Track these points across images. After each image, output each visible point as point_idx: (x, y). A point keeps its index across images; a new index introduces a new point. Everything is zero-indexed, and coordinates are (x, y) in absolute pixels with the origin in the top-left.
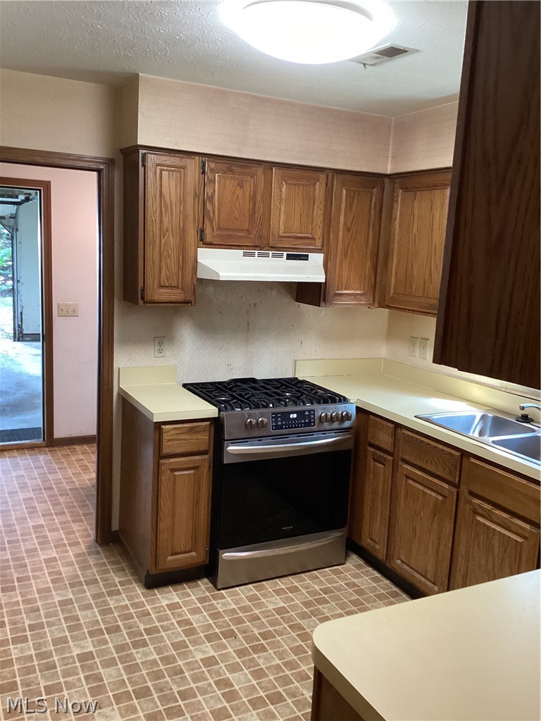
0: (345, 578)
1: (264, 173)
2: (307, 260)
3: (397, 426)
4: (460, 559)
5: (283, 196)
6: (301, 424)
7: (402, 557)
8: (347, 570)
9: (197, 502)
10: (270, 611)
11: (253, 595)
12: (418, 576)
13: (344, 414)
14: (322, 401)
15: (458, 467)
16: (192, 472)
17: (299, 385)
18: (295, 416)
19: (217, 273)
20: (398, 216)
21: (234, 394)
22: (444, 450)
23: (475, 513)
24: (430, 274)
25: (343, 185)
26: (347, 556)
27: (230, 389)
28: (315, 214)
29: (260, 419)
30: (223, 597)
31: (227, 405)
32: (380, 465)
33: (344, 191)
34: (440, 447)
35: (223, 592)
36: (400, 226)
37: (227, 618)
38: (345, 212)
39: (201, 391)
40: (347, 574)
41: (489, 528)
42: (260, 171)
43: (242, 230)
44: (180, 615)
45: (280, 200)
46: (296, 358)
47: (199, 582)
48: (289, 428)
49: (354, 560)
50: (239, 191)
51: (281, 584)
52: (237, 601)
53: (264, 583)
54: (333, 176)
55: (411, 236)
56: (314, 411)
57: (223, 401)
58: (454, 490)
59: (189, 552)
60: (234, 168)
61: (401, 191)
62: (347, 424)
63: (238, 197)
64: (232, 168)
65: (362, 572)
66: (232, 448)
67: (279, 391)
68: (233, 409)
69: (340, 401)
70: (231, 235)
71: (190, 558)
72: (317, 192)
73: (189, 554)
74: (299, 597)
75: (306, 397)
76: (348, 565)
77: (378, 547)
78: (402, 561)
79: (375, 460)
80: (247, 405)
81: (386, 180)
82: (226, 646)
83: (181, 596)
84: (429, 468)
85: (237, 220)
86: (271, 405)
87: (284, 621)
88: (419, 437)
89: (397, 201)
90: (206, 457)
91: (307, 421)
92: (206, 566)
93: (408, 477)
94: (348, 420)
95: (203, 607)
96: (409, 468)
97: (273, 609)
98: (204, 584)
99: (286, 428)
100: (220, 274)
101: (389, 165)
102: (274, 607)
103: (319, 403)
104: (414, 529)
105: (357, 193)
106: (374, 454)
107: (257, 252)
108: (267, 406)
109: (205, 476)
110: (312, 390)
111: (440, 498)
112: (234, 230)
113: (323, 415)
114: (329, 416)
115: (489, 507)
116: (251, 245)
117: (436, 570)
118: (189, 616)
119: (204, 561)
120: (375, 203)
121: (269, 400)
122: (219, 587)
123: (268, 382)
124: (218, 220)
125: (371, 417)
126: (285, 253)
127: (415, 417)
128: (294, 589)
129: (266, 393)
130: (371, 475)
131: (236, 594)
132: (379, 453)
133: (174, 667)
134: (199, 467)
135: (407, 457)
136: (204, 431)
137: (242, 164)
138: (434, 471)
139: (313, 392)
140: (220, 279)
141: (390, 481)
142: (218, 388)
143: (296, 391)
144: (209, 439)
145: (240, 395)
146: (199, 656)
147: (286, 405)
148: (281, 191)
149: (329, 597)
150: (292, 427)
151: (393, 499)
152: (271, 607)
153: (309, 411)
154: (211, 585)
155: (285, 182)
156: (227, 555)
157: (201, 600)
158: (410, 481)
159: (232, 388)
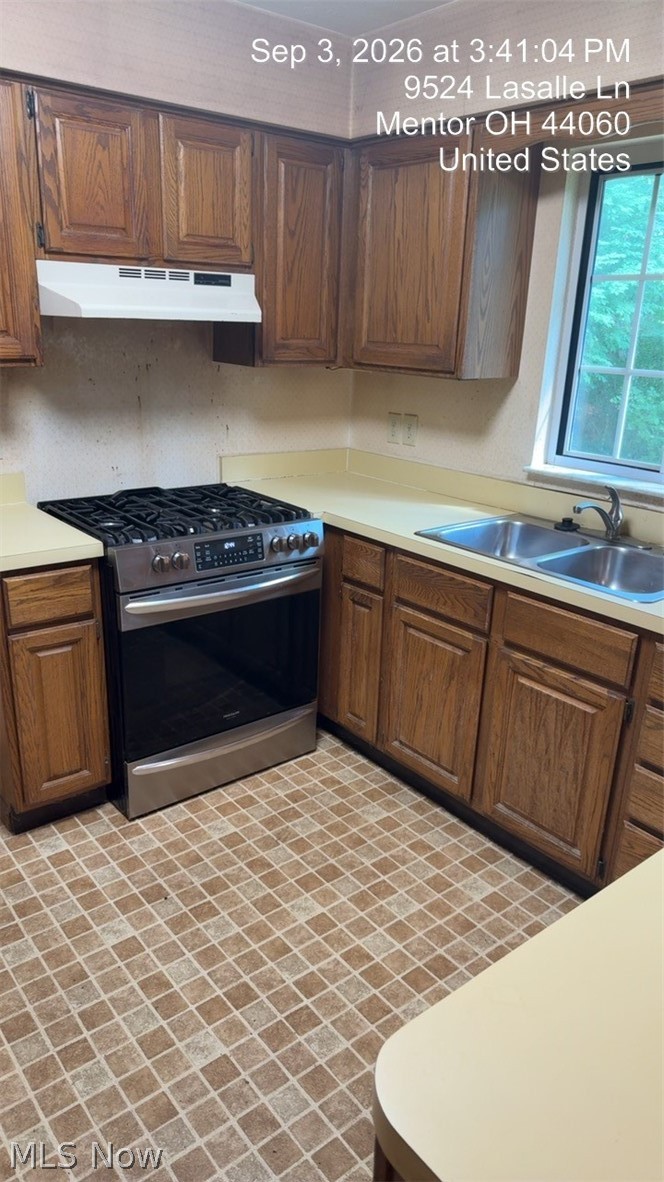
0: (319, 773)
1: (144, 124)
2: (229, 285)
3: (389, 549)
4: (493, 738)
5: (182, 168)
6: (242, 557)
7: (402, 738)
8: (321, 759)
9: (83, 695)
10: (215, 843)
11: (186, 820)
12: (428, 763)
13: (307, 536)
14: (271, 519)
15: (489, 607)
16: (69, 649)
17: (230, 495)
18: (232, 545)
19: (76, 306)
20: (369, 212)
21: (128, 515)
22: (465, 583)
23: (515, 672)
24: (427, 305)
25: (280, 155)
26: (318, 737)
27: (120, 507)
28: (237, 205)
29: (177, 555)
30: (139, 831)
31: (116, 534)
32: (363, 609)
33: (282, 167)
34: (459, 578)
35: (138, 821)
36: (372, 227)
37: (149, 867)
38: (285, 203)
39: (71, 514)
40: (321, 765)
41: (539, 693)
42: (136, 117)
43: (114, 229)
44: (73, 872)
45: (176, 174)
46: (221, 453)
47: (100, 812)
48: (224, 565)
49: (329, 741)
50: (101, 155)
51: (227, 795)
52: (162, 834)
53: (201, 797)
54: (262, 138)
55: (392, 245)
56: (261, 535)
57: (110, 528)
58: (482, 641)
59: (77, 771)
60: (89, 110)
61: (371, 169)
62: (311, 552)
63: (100, 166)
64: (86, 109)
65: (341, 760)
66: (133, 606)
67: (201, 507)
68: (128, 541)
69: (298, 517)
70: (95, 237)
71: (78, 780)
72: (238, 163)
73: (76, 775)
74: (256, 813)
75: (245, 515)
76: (321, 751)
77: (363, 724)
78: (401, 742)
79: (354, 602)
80: (151, 532)
81: (347, 152)
82: (152, 916)
83: (71, 840)
84: (442, 610)
85: (102, 208)
86: (192, 530)
87: (239, 857)
88: (423, 565)
89: (366, 186)
90: (91, 622)
91: (251, 552)
92: (108, 786)
93: (407, 625)
94: (313, 545)
95: (110, 853)
96: (410, 611)
97: (220, 839)
98: (107, 813)
99: (219, 566)
100: (82, 306)
101: (351, 123)
102: (221, 836)
103: (267, 522)
104: (420, 699)
105: (302, 170)
106: (354, 593)
107: (143, 269)
108: (184, 533)
109: (91, 652)
110: (252, 502)
111: (460, 653)
112: (100, 228)
113: (275, 540)
114: (285, 542)
115: (539, 664)
116: (133, 255)
117: (455, 755)
118: (88, 873)
119: (104, 781)
120: (331, 191)
121: (187, 522)
122: (132, 815)
123: (180, 492)
124: (69, 209)
125: (346, 538)
126: (192, 273)
127: (416, 534)
128: (248, 802)
129: (180, 511)
130: (350, 624)
131: (161, 823)
132: (361, 591)
133: (69, 969)
134: (80, 640)
135: (405, 596)
136: (82, 581)
137: (103, 102)
138: (449, 614)
139: (254, 505)
140: (84, 316)
141: (380, 631)
142: (99, 507)
143: (229, 505)
144: (93, 593)
145: (138, 517)
146: (110, 941)
147: (215, 529)
148: (177, 159)
149: (301, 807)
150: (229, 564)
151: (385, 656)
152: (216, 837)
153: (254, 536)
154: (118, 813)
155: (182, 143)
156: (140, 769)
157: (105, 841)
158: (411, 631)
159: (123, 505)
